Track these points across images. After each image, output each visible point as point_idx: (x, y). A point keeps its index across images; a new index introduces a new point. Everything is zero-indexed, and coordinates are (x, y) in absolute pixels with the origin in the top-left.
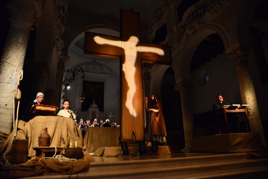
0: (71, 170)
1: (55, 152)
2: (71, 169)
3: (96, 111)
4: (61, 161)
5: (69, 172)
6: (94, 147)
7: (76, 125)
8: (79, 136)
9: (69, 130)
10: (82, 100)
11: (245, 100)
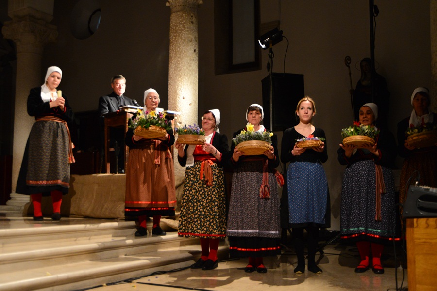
11: (175, 100)
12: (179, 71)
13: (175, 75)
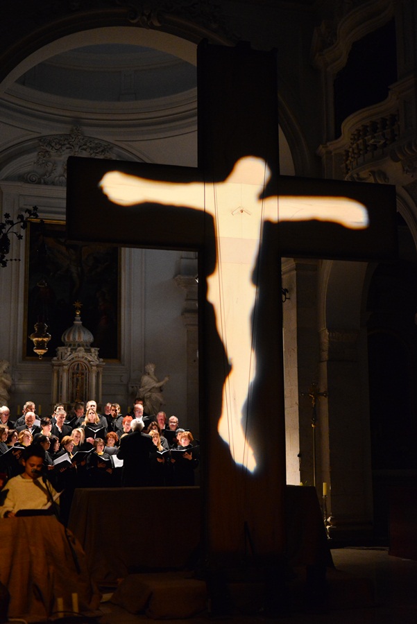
3: (89, 361)
6: (109, 565)
8: (79, 571)
10: (40, 345)
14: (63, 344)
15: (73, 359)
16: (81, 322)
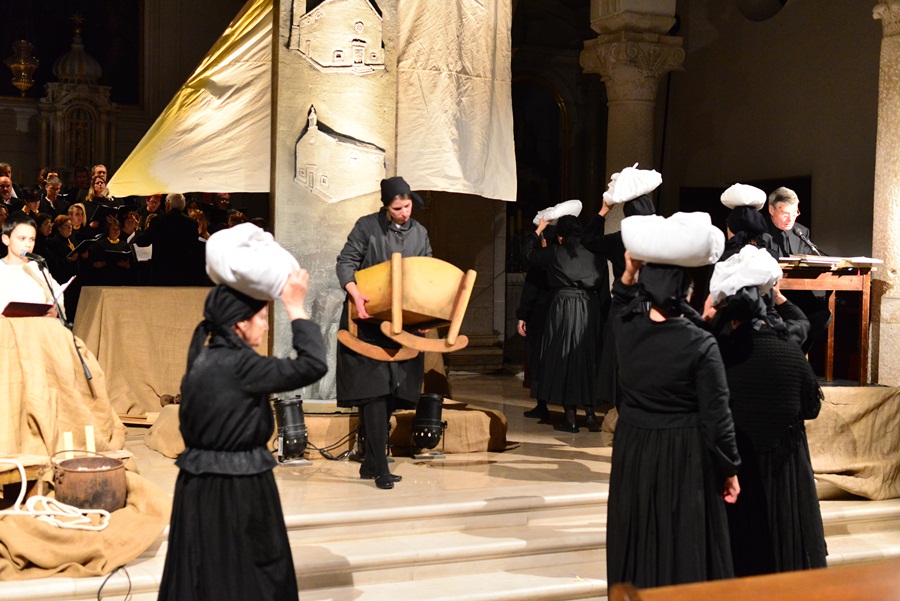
0: (102, 562)
1: (19, 485)
2: (101, 557)
3: (96, 106)
4: (52, 521)
5: (96, 566)
6: (133, 393)
7: (77, 348)
8: (93, 395)
9: (54, 374)
11: (885, 224)
12: (894, 163)
13: (885, 171)
14: (55, 79)
15: (70, 101)
16: (82, 47)
